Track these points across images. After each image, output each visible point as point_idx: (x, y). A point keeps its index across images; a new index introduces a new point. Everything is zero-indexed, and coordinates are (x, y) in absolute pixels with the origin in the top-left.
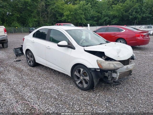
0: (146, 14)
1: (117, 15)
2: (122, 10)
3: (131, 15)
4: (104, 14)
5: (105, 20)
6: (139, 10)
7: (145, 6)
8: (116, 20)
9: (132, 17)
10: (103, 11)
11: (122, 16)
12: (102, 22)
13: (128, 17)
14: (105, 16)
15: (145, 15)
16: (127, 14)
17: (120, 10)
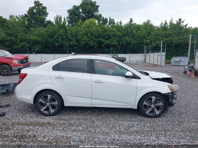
0: (73, 42)
1: (39, 41)
2: (45, 35)
3: (57, 42)
4: (20, 38)
5: (23, 47)
6: (65, 37)
7: (71, 34)
8: (39, 47)
9: (58, 44)
10: (19, 34)
11: (46, 42)
12: (19, 48)
13: (54, 44)
14: (21, 41)
15: (71, 43)
16: (51, 40)
17: (42, 35)
